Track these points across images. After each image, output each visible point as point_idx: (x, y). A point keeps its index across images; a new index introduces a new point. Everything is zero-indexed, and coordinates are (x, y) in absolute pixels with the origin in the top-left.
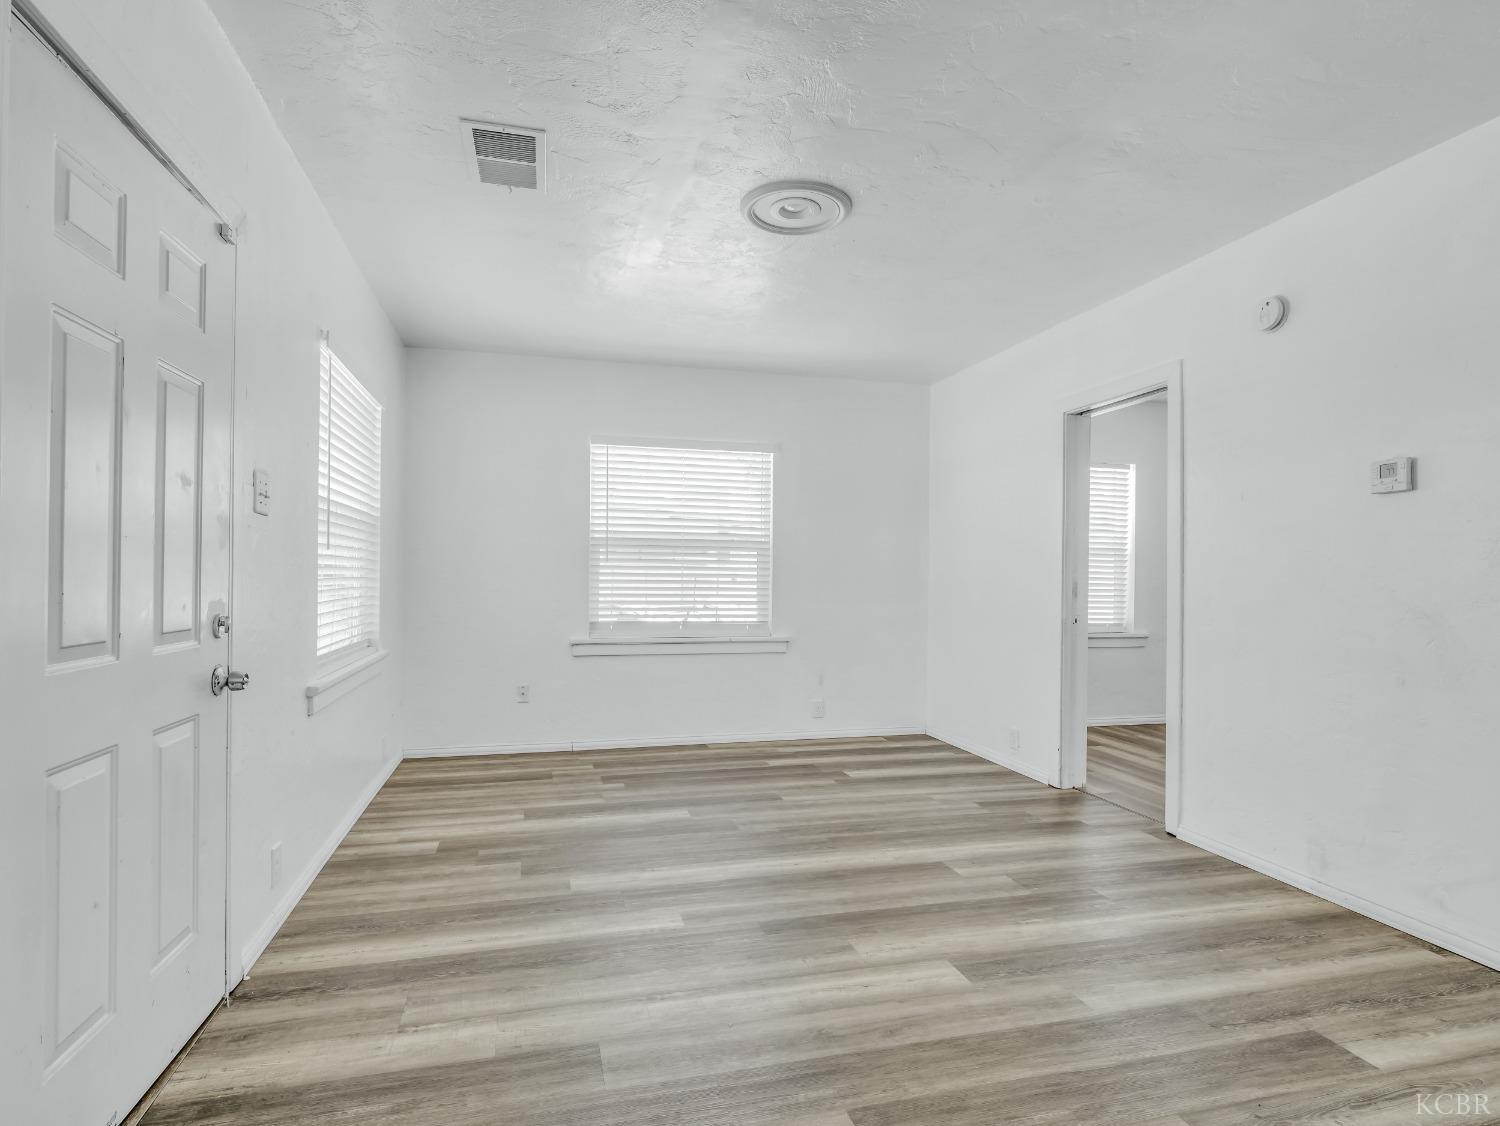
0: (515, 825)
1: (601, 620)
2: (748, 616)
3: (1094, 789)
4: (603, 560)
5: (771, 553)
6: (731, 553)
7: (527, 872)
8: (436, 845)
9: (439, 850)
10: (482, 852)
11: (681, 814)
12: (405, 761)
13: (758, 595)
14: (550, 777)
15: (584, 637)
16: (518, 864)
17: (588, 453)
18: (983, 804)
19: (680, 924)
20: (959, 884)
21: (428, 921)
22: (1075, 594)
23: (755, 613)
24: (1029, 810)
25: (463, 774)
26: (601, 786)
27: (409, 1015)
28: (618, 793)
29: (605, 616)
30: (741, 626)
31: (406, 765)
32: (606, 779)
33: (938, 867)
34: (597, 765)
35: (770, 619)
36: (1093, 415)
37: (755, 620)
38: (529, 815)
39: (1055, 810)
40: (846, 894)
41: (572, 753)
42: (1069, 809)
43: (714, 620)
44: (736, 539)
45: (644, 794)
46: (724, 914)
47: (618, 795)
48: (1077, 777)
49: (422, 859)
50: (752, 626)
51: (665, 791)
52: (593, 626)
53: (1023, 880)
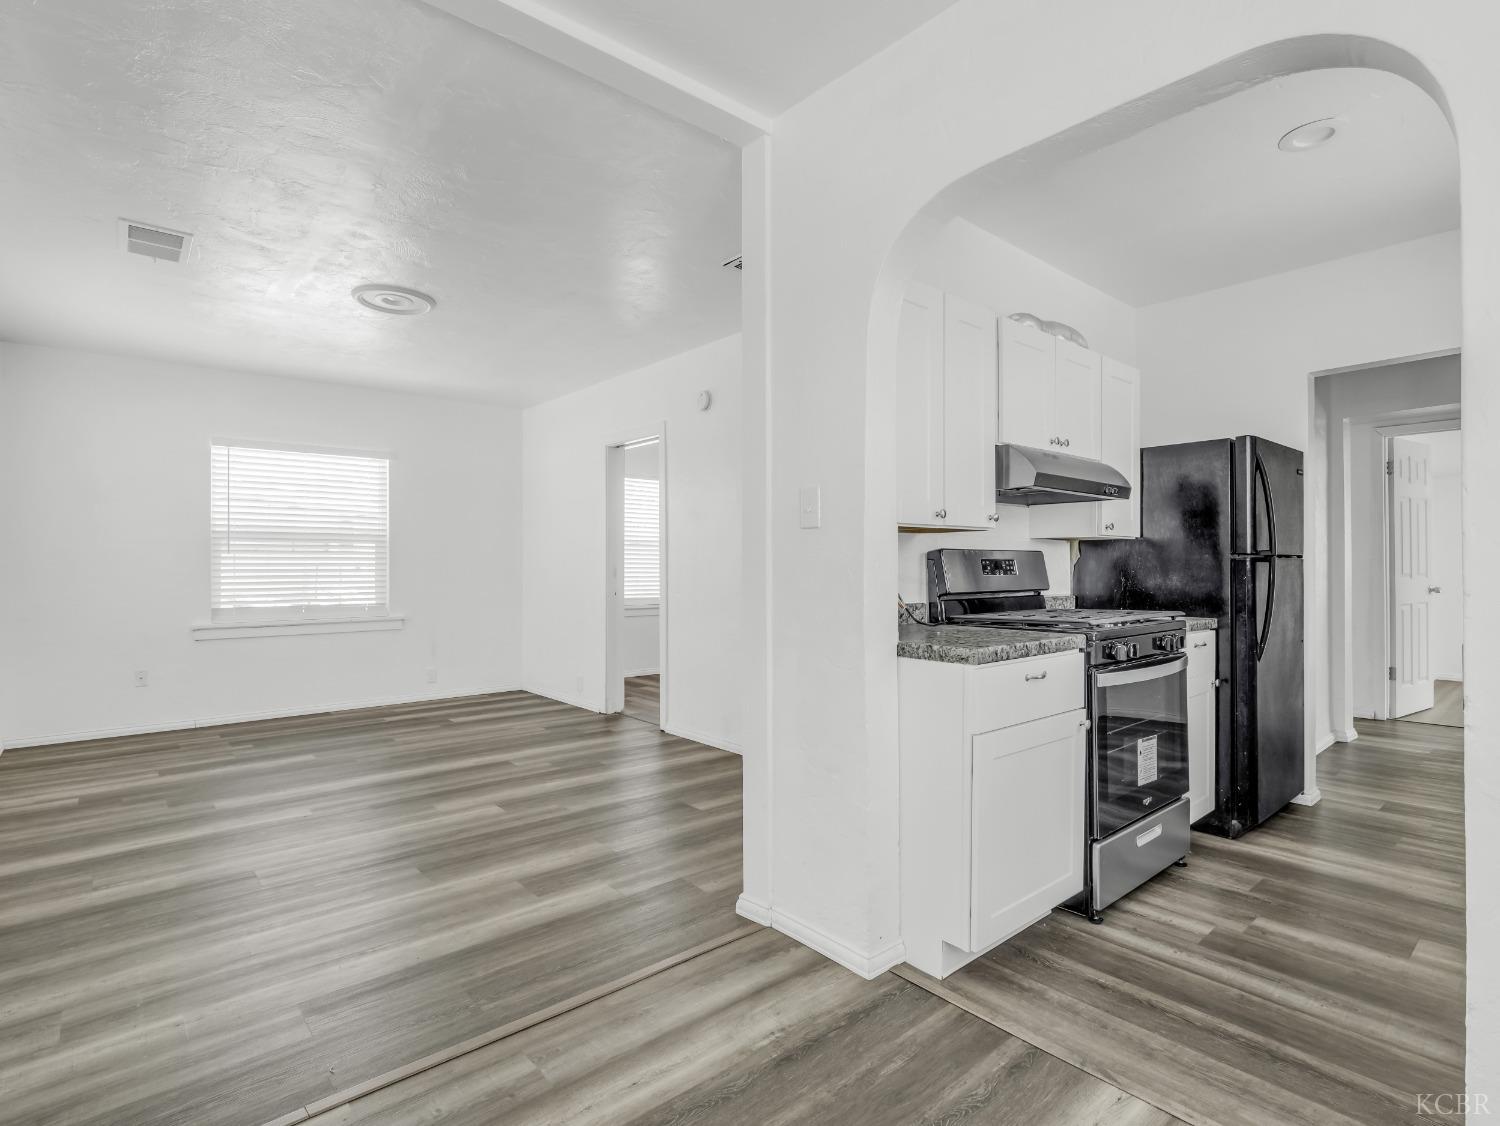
0: (152, 780)
1: (222, 607)
2: (368, 599)
3: (628, 712)
4: (224, 552)
5: (388, 544)
6: (355, 545)
7: (172, 805)
8: (76, 800)
9: (80, 803)
10: (125, 799)
11: (310, 757)
12: (5, 751)
13: (376, 581)
14: (178, 747)
15: (207, 623)
16: (164, 802)
17: (209, 453)
18: (547, 728)
19: (310, 813)
20: (516, 769)
21: (91, 840)
22: (615, 575)
23: (373, 596)
24: (579, 728)
25: (81, 754)
26: (230, 748)
27: (96, 883)
28: (250, 750)
29: (225, 604)
30: (362, 608)
31: (8, 754)
32: (233, 744)
33: (506, 763)
34: (222, 735)
35: (387, 602)
36: (626, 448)
37: (374, 602)
38: (162, 773)
39: (602, 725)
40: (433, 784)
41: (196, 729)
42: (610, 724)
43: (337, 603)
44: (356, 533)
45: (273, 749)
46: (343, 805)
47: (248, 752)
48: (619, 706)
49: (66, 810)
50: (371, 607)
51: (292, 746)
52: (216, 612)
53: (555, 763)
